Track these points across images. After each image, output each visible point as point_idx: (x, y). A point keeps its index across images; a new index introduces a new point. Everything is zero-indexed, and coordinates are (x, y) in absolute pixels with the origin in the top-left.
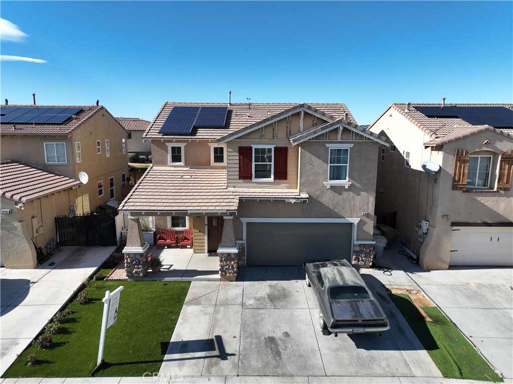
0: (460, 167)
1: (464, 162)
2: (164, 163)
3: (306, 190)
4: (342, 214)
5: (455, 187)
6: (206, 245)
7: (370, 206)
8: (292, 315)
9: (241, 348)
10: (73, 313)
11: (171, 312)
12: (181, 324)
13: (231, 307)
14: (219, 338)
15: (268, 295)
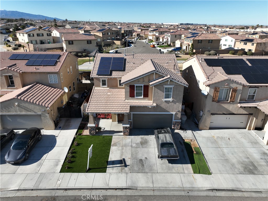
0: (216, 93)
1: (218, 91)
2: (99, 86)
3: (155, 102)
4: (169, 111)
5: (213, 101)
6: (117, 119)
7: (180, 108)
8: (148, 150)
9: (131, 163)
10: (74, 149)
11: (107, 149)
12: (111, 154)
13: (127, 147)
14: (124, 159)
15: (140, 142)
